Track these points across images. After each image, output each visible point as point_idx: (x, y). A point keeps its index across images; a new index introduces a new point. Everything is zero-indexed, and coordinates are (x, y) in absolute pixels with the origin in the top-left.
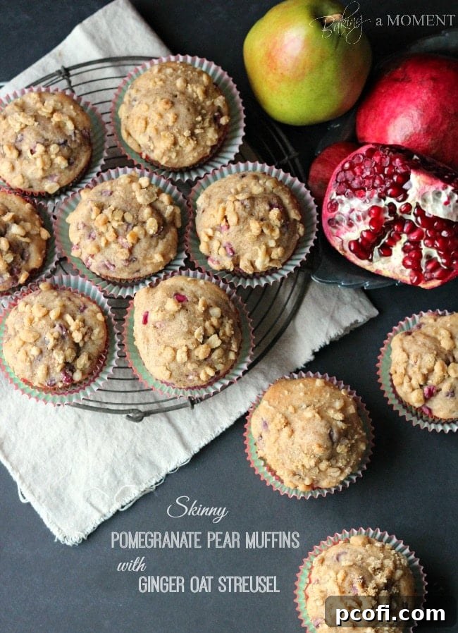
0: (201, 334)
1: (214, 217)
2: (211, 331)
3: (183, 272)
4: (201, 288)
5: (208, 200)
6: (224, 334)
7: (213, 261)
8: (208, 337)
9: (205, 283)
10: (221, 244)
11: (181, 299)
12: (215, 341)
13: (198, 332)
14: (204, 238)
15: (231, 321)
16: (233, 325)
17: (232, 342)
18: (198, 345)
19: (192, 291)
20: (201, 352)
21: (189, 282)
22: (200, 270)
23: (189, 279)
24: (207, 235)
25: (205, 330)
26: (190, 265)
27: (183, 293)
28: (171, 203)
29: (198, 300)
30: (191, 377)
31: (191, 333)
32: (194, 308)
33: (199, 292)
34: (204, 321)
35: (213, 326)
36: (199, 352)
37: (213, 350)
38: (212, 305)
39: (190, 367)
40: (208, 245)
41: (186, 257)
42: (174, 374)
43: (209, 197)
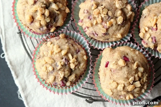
0: (132, 80)
1: (150, 22)
2: (137, 79)
3: (128, 43)
4: (137, 55)
5: (149, 13)
6: (143, 81)
7: (144, 42)
8: (135, 82)
9: (139, 53)
10: (151, 36)
11: (126, 59)
12: (138, 84)
13: (131, 79)
14: (142, 31)
15: (147, 75)
16: (147, 77)
17: (145, 85)
18: (129, 85)
19: (132, 56)
20: (130, 88)
21: (131, 51)
22: (137, 44)
23: (132, 50)
24: (145, 30)
25: (135, 78)
26: (132, 40)
27: (127, 57)
28: (132, 10)
29: (134, 62)
30: (122, 97)
31: (128, 78)
32: (132, 66)
33: (135, 58)
34: (135, 73)
35: (138, 76)
36: (129, 88)
37: (136, 88)
38: (140, 65)
39: (123, 93)
40: (144, 34)
41: (131, 36)
42: (114, 94)
43: (150, 11)
